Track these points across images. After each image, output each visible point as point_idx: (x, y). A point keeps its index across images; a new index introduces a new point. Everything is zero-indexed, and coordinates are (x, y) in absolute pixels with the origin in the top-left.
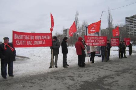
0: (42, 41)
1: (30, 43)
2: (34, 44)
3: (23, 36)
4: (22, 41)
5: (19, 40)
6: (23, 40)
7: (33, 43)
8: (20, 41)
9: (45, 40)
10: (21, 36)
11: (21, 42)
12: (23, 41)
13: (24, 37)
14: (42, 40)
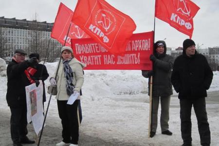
0: (133, 55)
1: (109, 60)
2: (118, 63)
3: (93, 44)
4: (92, 56)
5: (87, 55)
6: (96, 54)
7: (115, 59)
8: (89, 57)
9: (138, 51)
10: (90, 45)
11: (91, 58)
12: (96, 57)
13: (96, 47)
14: (134, 52)
